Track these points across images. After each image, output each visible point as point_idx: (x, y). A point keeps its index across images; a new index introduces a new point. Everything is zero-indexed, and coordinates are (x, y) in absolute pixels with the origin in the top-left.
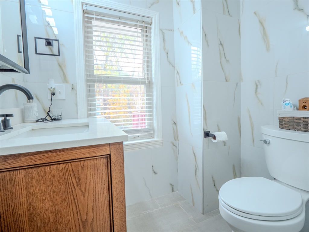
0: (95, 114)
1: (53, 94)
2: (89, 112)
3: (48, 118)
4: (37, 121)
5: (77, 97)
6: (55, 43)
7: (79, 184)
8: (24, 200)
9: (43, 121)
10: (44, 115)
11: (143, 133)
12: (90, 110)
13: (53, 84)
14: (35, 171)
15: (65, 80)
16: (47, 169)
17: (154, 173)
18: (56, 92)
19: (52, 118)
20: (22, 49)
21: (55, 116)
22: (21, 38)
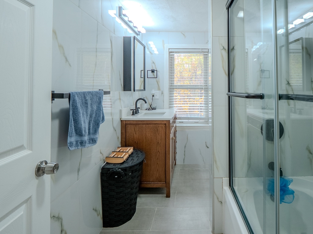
0: (173, 107)
1: (153, 96)
2: (170, 106)
3: (150, 108)
4: (146, 109)
5: (164, 98)
6: (155, 72)
7: (157, 131)
8: (144, 132)
9: (148, 110)
10: (149, 107)
11: (200, 120)
12: (171, 104)
13: (153, 92)
14: (147, 125)
15: (159, 89)
16: (150, 125)
17: (207, 147)
18: (155, 96)
19: (152, 108)
20: (143, 76)
21: (153, 107)
22: (143, 72)
